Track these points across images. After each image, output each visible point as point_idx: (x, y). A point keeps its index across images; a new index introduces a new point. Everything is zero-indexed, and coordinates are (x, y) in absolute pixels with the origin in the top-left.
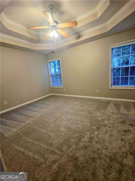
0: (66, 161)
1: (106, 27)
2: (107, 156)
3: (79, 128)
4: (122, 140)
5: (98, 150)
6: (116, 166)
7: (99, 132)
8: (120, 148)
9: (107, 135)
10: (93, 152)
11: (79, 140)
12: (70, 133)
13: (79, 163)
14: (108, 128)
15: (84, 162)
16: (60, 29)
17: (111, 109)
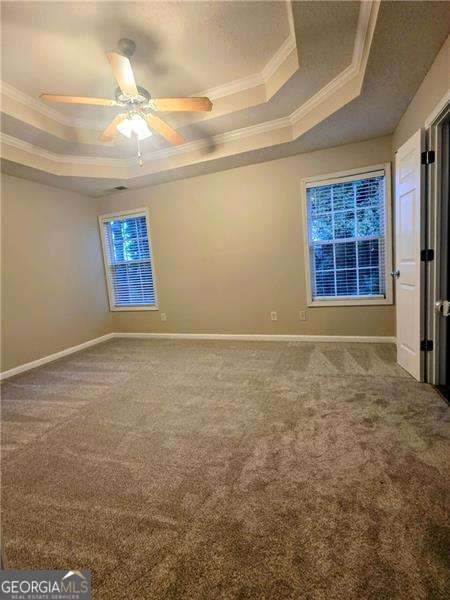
0: (202, 544)
1: (288, 129)
2: (328, 499)
3: (230, 432)
4: (363, 445)
5: (301, 486)
6: (361, 520)
7: (296, 433)
8: (362, 469)
9: (320, 441)
10: (287, 495)
11: (237, 467)
12: (203, 452)
13: (249, 538)
14: (319, 421)
15: (262, 532)
16: (155, 113)
17: (318, 366)
